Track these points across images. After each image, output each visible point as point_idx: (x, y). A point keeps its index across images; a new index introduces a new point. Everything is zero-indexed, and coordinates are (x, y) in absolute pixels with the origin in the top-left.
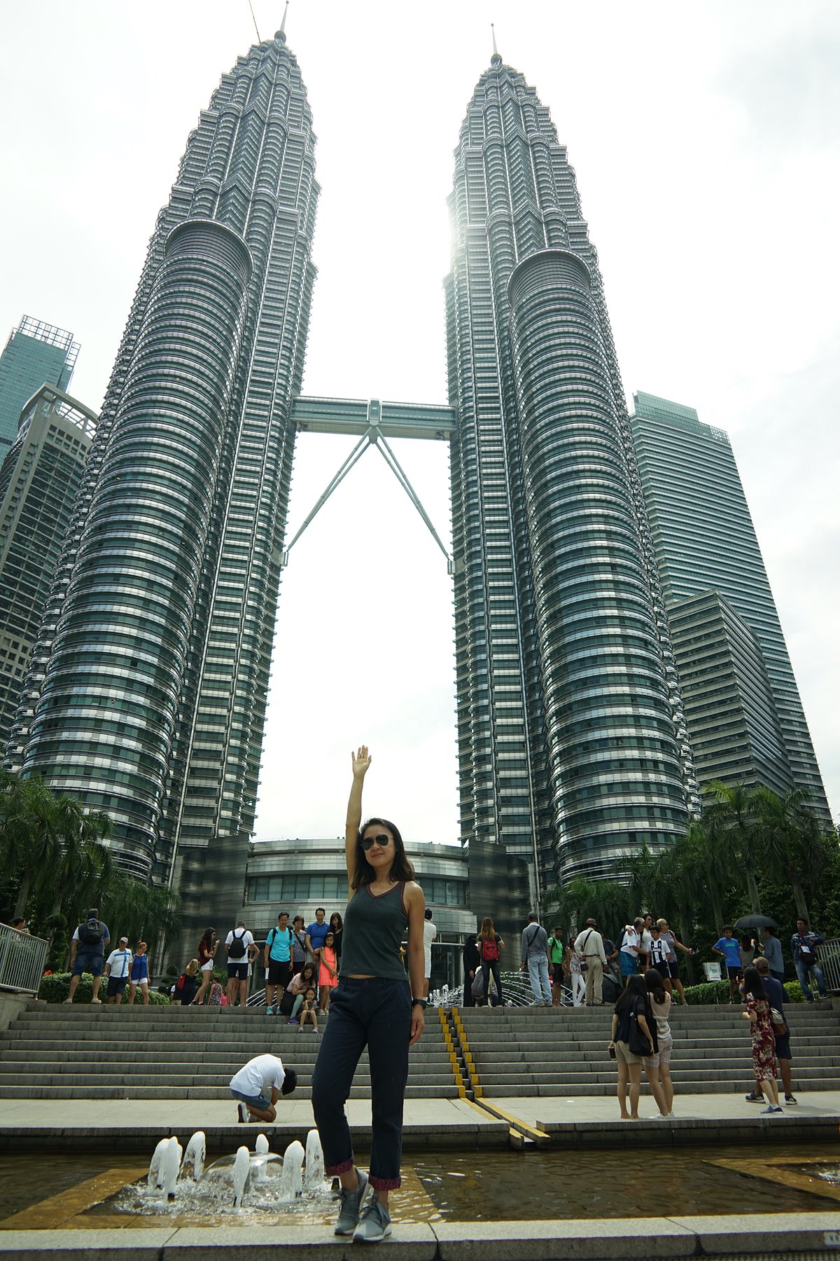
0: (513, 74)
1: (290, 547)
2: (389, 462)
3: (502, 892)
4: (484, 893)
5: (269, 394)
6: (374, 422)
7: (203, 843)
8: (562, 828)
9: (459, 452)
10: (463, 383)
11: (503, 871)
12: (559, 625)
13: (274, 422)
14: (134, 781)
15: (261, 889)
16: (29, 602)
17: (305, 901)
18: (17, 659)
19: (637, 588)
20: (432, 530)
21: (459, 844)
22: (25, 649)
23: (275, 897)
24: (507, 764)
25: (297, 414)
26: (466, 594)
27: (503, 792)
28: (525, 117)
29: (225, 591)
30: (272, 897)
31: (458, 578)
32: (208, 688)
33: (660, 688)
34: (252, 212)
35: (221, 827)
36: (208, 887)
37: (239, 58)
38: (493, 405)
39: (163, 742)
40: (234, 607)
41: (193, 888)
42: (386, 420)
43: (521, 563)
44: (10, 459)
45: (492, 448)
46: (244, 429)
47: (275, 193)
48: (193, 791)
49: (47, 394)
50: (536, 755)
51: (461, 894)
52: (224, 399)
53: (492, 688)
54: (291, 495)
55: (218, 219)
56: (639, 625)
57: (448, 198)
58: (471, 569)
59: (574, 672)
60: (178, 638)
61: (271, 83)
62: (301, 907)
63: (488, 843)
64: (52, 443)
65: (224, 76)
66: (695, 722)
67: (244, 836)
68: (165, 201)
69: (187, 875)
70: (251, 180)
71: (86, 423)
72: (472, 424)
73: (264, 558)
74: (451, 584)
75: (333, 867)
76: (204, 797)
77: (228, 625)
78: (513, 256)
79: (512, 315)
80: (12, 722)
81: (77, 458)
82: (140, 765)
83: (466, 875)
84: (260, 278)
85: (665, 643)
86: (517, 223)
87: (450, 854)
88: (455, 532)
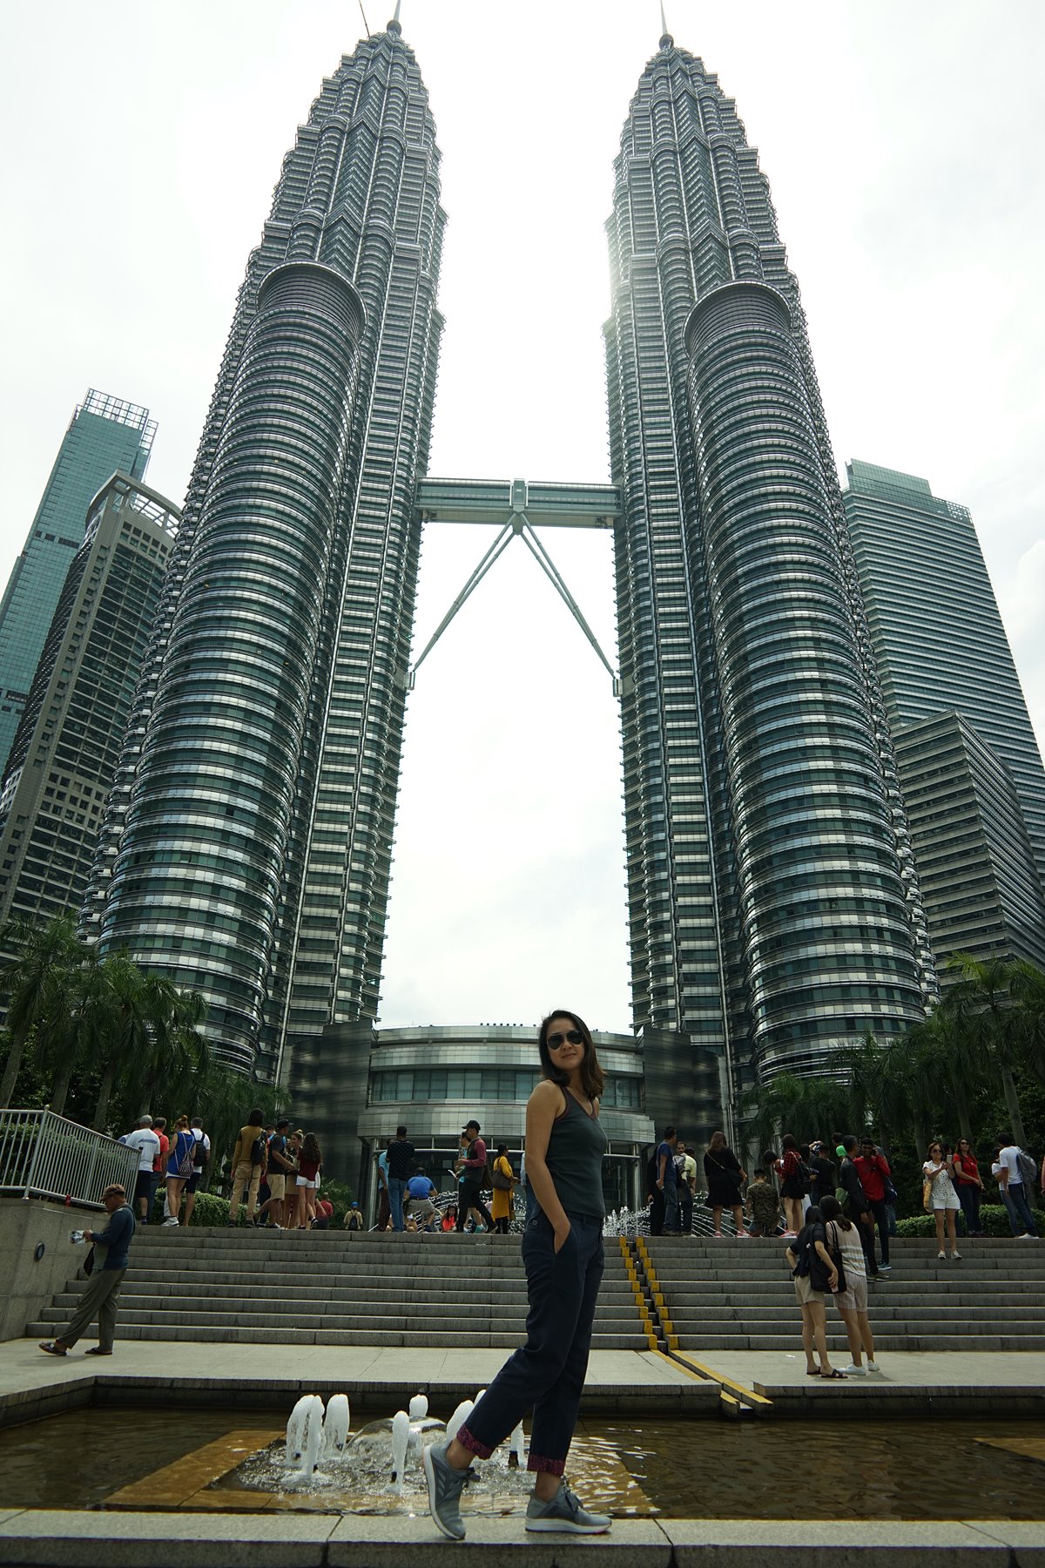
0: (688, 59)
1: (417, 665)
2: (538, 558)
3: (685, 1092)
4: (663, 1093)
5: (388, 477)
6: (518, 508)
7: (317, 1030)
8: (760, 1013)
9: (625, 543)
10: (629, 456)
11: (687, 1066)
12: (754, 758)
13: (395, 512)
14: (232, 955)
15: (388, 1087)
16: (103, 739)
17: (441, 1101)
18: (90, 808)
19: (854, 709)
20: (593, 642)
21: (631, 1032)
22: (99, 796)
23: (405, 1097)
24: (690, 933)
25: (422, 500)
26: (637, 721)
27: (686, 968)
28: (703, 114)
29: (338, 722)
30: (401, 1096)
31: (626, 701)
32: (319, 841)
33: (885, 836)
34: (363, 250)
35: (337, 1011)
36: (324, 1083)
37: (344, 58)
38: (668, 482)
39: (266, 907)
40: (349, 740)
41: (305, 1085)
42: (532, 505)
43: (705, 680)
44: (77, 567)
45: (667, 537)
46: (358, 521)
47: (391, 225)
48: (303, 968)
49: (119, 484)
50: (726, 921)
51: (635, 1094)
52: (333, 484)
53: (671, 837)
54: (417, 602)
55: (321, 260)
56: (856, 757)
57: (607, 223)
58: (643, 690)
59: (775, 816)
60: (282, 780)
61: (383, 87)
62: (437, 1109)
63: (667, 1031)
64: (127, 544)
65: (326, 82)
66: (930, 879)
67: (367, 1021)
68: (256, 241)
69: (298, 1070)
70: (362, 210)
71: (166, 518)
72: (641, 507)
73: (385, 680)
74: (617, 708)
75: (476, 1060)
76: (317, 975)
77: (343, 764)
78: (691, 292)
79: (691, 368)
80: (86, 884)
81: (157, 561)
82: (239, 935)
83: (640, 1070)
84: (375, 332)
85: (890, 779)
86: (695, 251)
87: (620, 1045)
88: (622, 643)
